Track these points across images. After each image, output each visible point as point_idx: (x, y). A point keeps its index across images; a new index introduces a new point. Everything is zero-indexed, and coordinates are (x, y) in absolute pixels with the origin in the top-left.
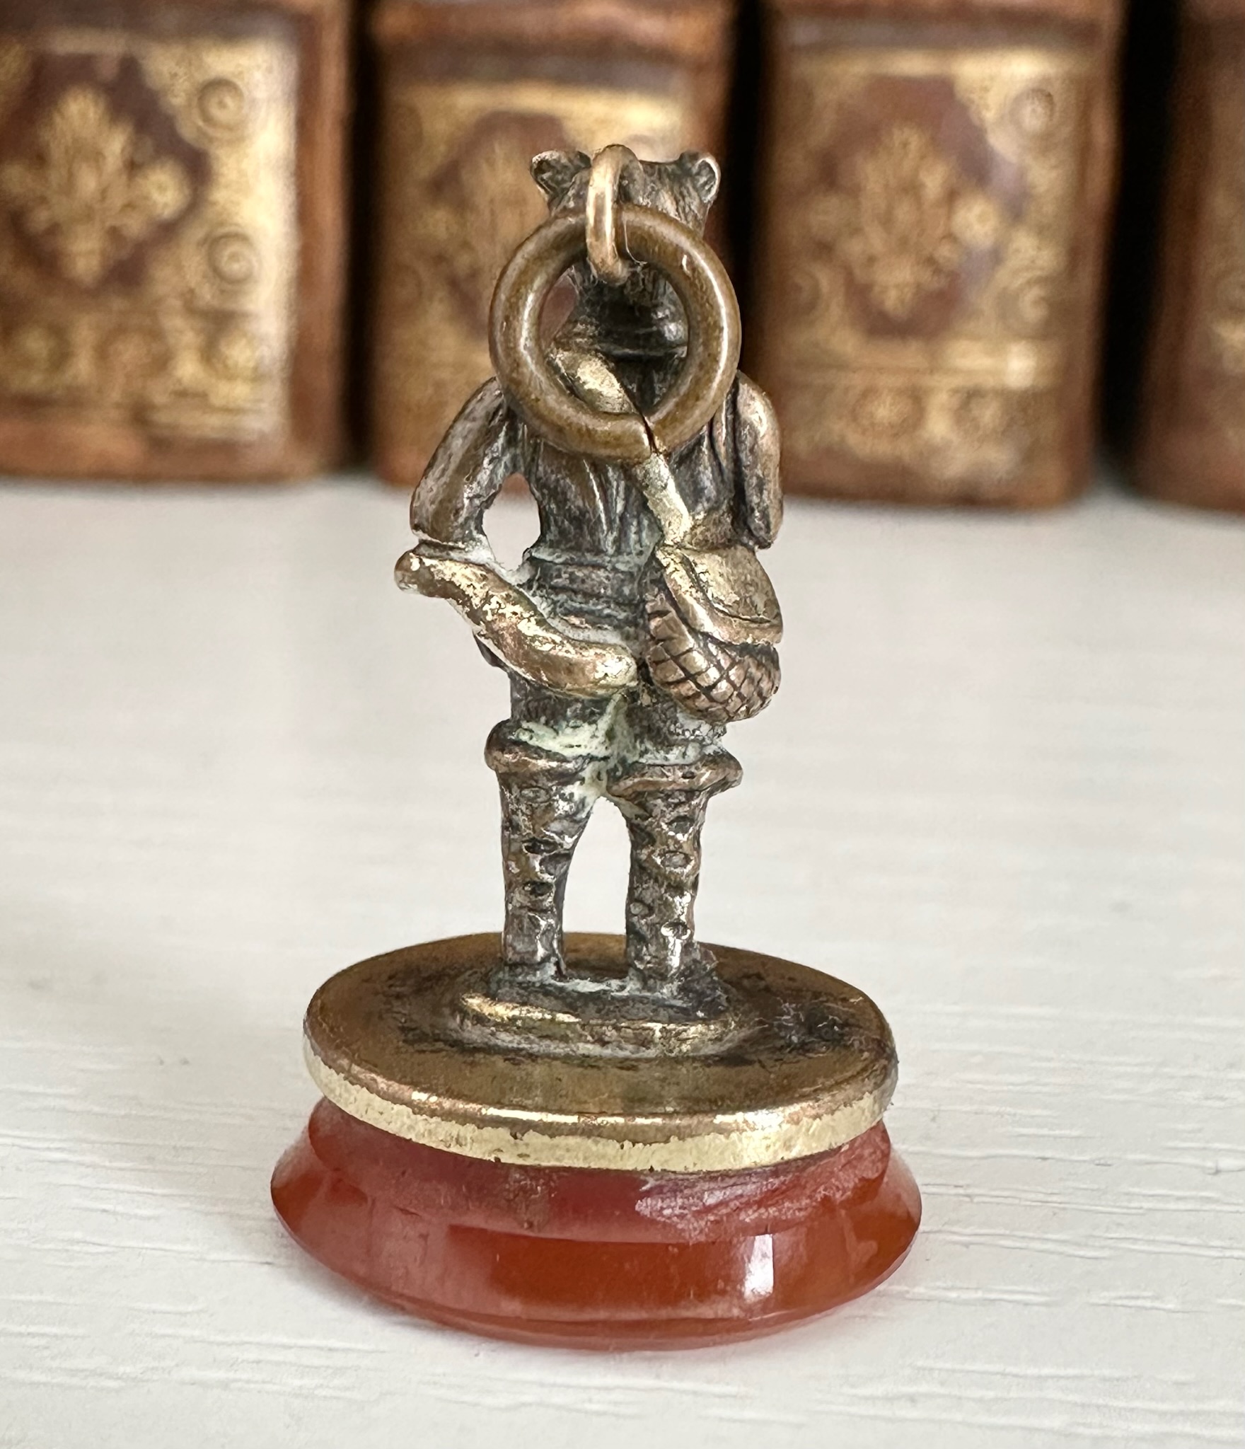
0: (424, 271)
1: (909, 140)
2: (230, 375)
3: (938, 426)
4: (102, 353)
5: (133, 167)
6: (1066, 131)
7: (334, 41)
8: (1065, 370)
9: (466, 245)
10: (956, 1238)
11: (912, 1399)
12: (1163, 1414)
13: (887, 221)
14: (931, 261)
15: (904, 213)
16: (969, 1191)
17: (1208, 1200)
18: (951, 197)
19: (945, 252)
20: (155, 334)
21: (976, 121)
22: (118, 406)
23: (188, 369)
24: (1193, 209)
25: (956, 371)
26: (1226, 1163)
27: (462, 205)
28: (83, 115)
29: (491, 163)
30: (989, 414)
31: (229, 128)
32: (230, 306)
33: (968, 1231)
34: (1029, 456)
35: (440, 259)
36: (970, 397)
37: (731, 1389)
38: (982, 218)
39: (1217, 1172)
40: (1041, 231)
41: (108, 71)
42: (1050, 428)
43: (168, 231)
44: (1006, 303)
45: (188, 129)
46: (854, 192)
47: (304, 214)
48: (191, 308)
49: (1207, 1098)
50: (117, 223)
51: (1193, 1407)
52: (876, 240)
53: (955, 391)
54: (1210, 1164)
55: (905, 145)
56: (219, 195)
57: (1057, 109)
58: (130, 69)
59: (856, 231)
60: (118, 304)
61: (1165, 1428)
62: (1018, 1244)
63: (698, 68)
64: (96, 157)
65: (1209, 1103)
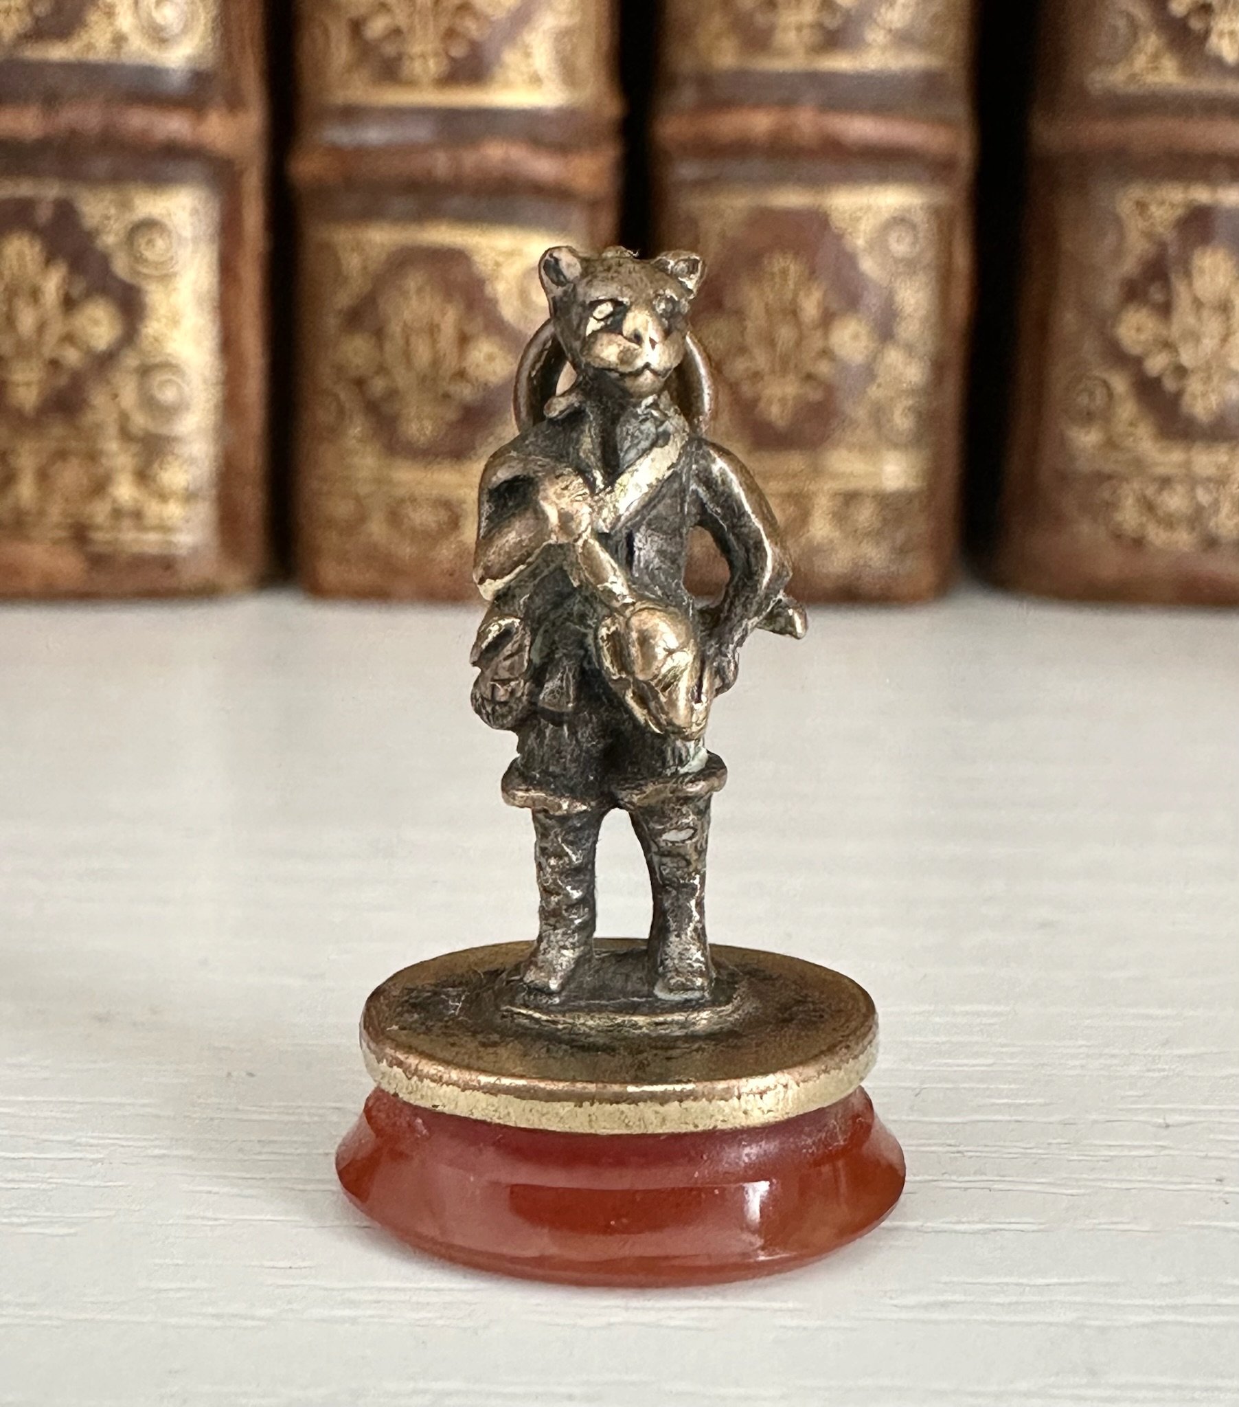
0: (345, 394)
1: (787, 266)
2: (163, 496)
3: (821, 528)
4: (43, 477)
5: (69, 304)
6: (929, 255)
7: (253, 183)
8: (933, 474)
9: (382, 369)
10: (954, 1184)
11: (944, 1305)
12: (1153, 1308)
13: (770, 341)
14: (809, 377)
15: (785, 334)
16: (960, 1149)
17: (1163, 1147)
18: (827, 320)
19: (823, 368)
20: (93, 456)
21: (849, 249)
22: (58, 526)
23: (125, 491)
24: (1044, 326)
25: (835, 476)
26: (1173, 1119)
27: (379, 334)
28: (21, 255)
29: (405, 294)
30: (865, 515)
31: (158, 265)
32: (164, 430)
33: (961, 1179)
34: (902, 551)
35: (360, 383)
36: (850, 498)
37: (790, 1305)
38: (856, 337)
39: (1167, 1126)
40: (909, 349)
41: (44, 214)
42: (920, 526)
43: (105, 362)
44: (879, 414)
45: (121, 266)
46: (739, 314)
47: (228, 345)
48: (126, 434)
49: (1149, 1071)
50: (54, 355)
51: (1179, 1301)
52: (761, 359)
53: (835, 495)
54: (1161, 1121)
55: (784, 272)
56: (152, 328)
57: (921, 235)
58: (66, 212)
59: (742, 350)
60: (57, 430)
61: (1156, 1318)
62: (1009, 1188)
63: (593, 205)
64: (35, 294)
65: (1151, 1074)
